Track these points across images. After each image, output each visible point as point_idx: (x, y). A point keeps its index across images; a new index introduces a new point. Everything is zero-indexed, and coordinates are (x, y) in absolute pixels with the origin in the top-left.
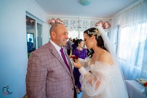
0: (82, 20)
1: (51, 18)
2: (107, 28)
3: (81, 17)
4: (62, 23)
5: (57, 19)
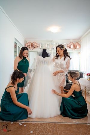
0: (55, 42)
1: (28, 42)
2: (78, 49)
4: (38, 46)
5: (33, 42)
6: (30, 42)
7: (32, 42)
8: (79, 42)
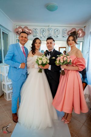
0: (52, 28)
1: (17, 27)
2: (81, 37)
3: (51, 25)
4: (31, 32)
5: (25, 27)
6: (20, 27)
7: (23, 27)
8: (83, 29)
